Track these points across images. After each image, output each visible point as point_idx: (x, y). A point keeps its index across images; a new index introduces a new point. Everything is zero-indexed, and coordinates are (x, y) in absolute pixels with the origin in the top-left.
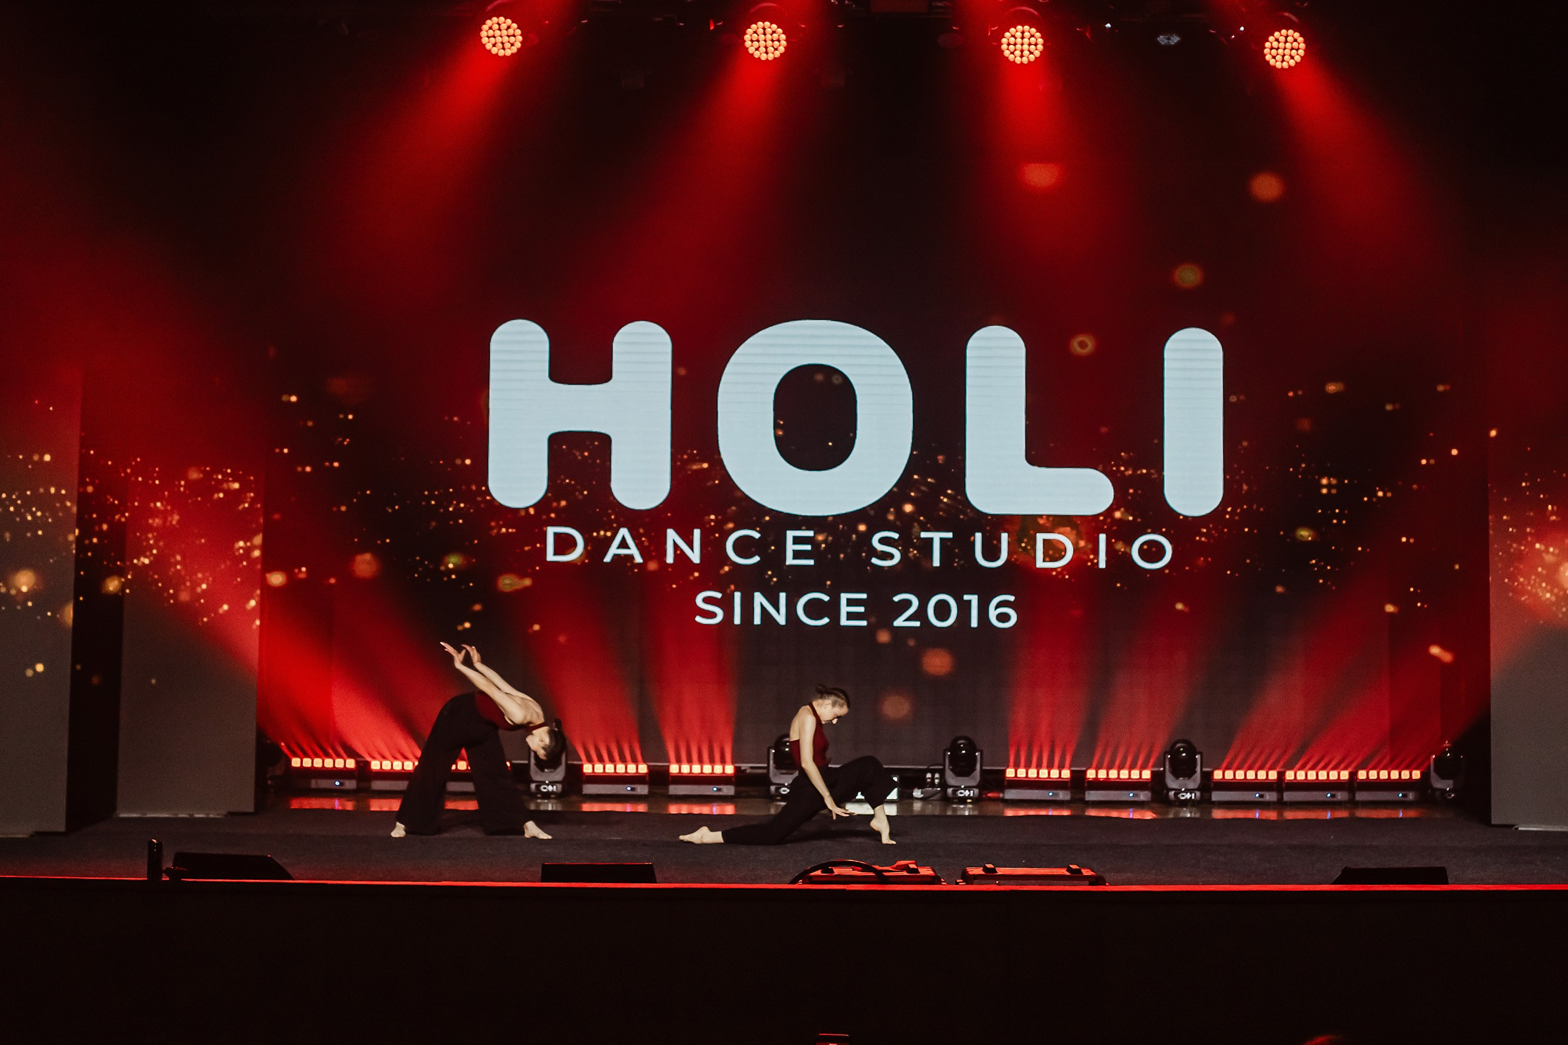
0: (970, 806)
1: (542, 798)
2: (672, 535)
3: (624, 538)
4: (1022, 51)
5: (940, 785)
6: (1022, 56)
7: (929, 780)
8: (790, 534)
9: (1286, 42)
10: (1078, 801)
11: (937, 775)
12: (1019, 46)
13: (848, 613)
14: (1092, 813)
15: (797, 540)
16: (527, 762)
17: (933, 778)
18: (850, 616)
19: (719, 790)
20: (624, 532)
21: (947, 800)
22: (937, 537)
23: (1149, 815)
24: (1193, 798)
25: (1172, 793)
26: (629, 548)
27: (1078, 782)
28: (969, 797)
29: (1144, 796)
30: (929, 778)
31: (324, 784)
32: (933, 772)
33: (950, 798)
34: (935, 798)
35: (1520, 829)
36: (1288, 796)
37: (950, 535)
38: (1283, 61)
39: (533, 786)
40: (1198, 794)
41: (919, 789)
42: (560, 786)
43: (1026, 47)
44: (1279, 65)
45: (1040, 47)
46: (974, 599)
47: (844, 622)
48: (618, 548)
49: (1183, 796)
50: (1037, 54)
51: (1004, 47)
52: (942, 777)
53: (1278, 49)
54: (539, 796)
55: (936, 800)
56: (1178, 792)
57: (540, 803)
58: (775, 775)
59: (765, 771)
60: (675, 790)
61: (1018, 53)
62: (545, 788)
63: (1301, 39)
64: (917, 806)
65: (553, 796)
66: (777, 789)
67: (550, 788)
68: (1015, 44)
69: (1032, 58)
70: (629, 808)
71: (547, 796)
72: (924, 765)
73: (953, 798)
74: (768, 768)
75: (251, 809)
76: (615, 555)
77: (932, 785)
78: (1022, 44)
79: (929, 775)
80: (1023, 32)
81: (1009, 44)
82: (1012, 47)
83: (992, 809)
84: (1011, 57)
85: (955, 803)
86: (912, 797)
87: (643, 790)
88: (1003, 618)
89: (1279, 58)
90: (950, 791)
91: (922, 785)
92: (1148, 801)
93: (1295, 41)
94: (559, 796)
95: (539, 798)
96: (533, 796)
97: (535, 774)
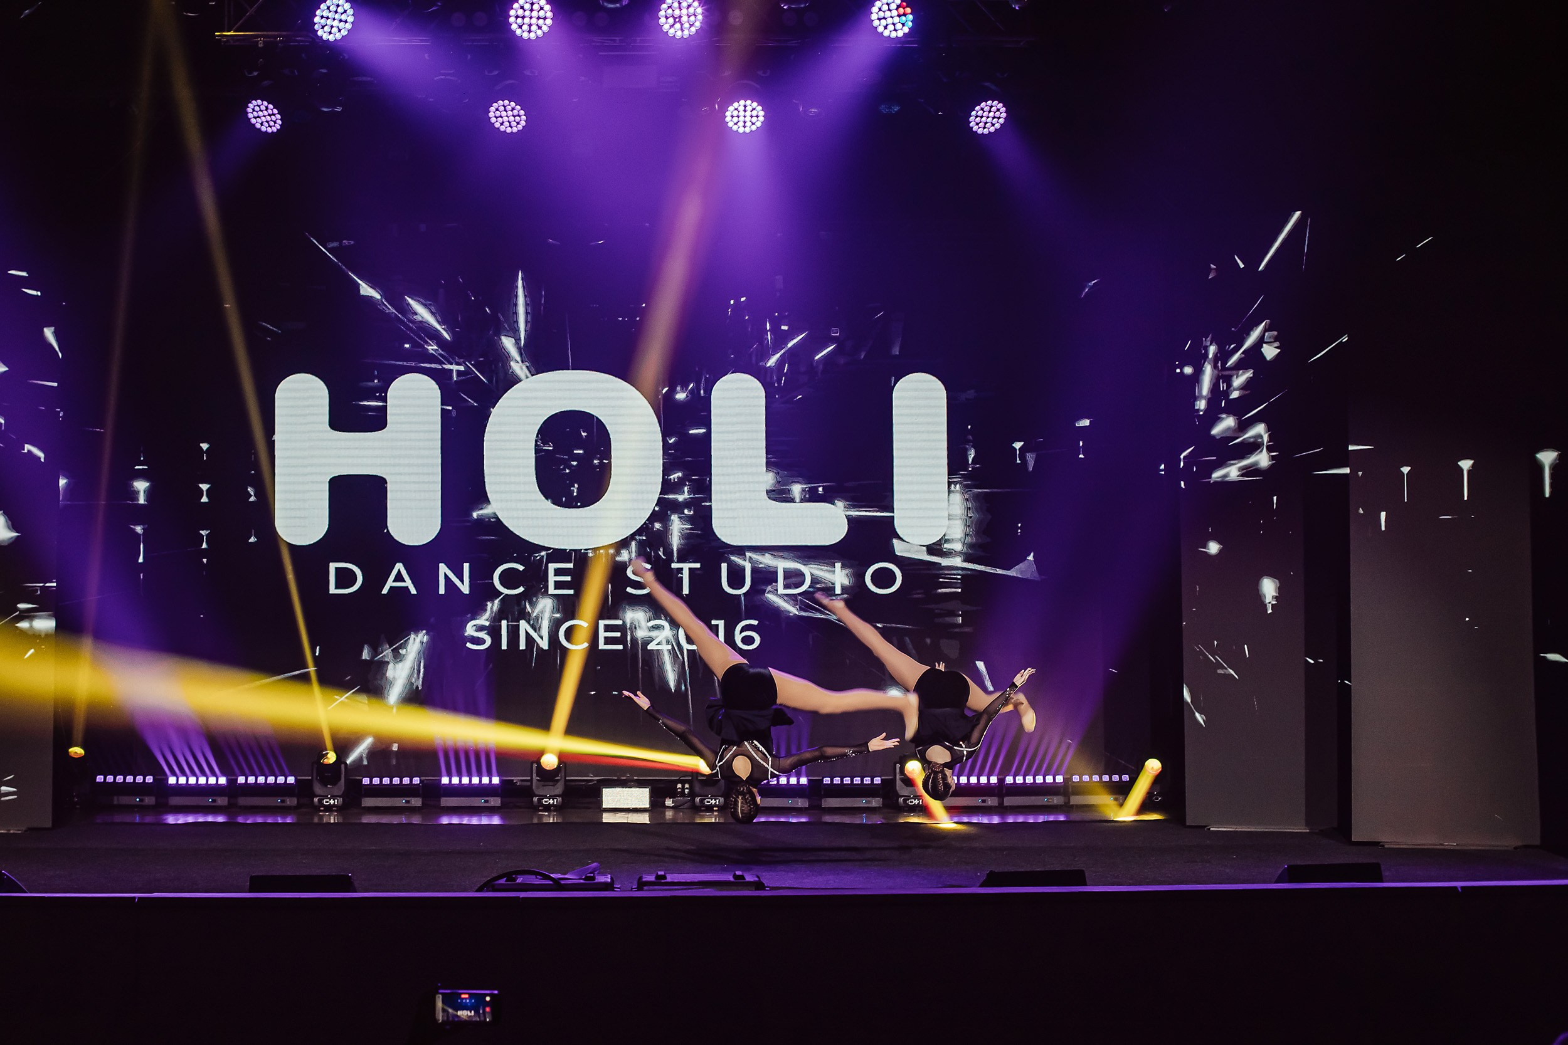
0: (716, 813)
1: (325, 811)
2: (443, 569)
3: (399, 571)
4: (745, 122)
5: (690, 794)
6: (744, 127)
7: (679, 790)
8: (552, 567)
9: (990, 111)
10: (815, 808)
11: (687, 786)
12: (742, 119)
13: (606, 638)
14: (828, 819)
15: (558, 572)
16: (310, 778)
17: (683, 788)
18: (608, 641)
19: (486, 801)
20: (399, 566)
21: (696, 809)
22: (686, 567)
23: (877, 820)
24: (921, 804)
25: (901, 800)
26: (404, 581)
27: (815, 791)
28: (715, 806)
29: (875, 802)
30: (679, 788)
31: (125, 800)
32: (683, 783)
33: (698, 807)
34: (686, 806)
35: (1211, 829)
36: (1007, 801)
37: (698, 565)
38: (984, 128)
39: (316, 800)
41: (670, 798)
42: (341, 800)
43: (748, 119)
44: (980, 131)
45: (761, 119)
46: (721, 624)
47: (602, 646)
48: (394, 581)
49: (911, 802)
50: (759, 124)
51: (728, 119)
52: (691, 788)
53: (982, 117)
54: (322, 809)
55: (686, 809)
56: (907, 798)
57: (323, 815)
58: (538, 788)
59: (529, 783)
60: (446, 802)
61: (741, 124)
62: (327, 802)
63: (1003, 109)
64: (669, 814)
65: (334, 809)
66: (540, 800)
67: (332, 802)
68: (738, 116)
69: (754, 128)
70: (404, 820)
71: (329, 808)
72: (676, 777)
73: (701, 807)
74: (531, 781)
75: (49, 824)
76: (391, 588)
77: (683, 794)
78: (745, 117)
79: (679, 786)
80: (745, 106)
81: (732, 117)
82: (735, 120)
84: (735, 128)
85: (703, 812)
86: (664, 806)
87: (416, 802)
88: (748, 640)
89: (981, 125)
90: (697, 799)
91: (673, 794)
92: (879, 807)
93: (998, 110)
94: (340, 809)
95: (322, 811)
96: (316, 809)
97: (318, 789)
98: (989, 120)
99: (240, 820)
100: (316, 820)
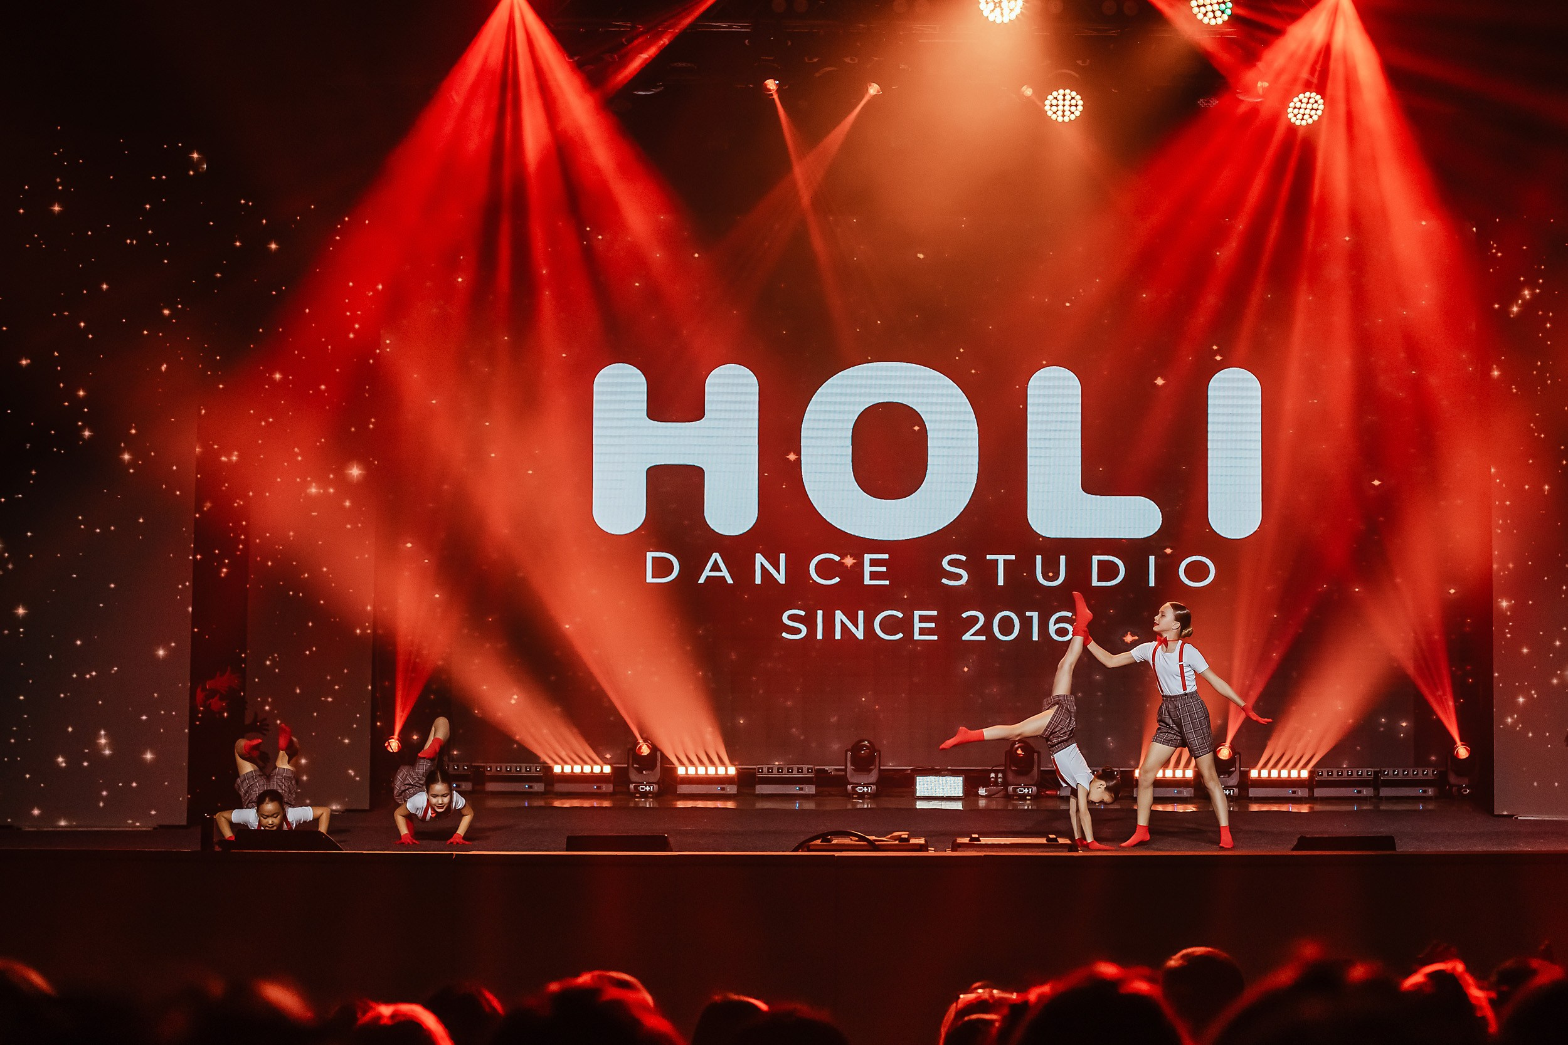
0: (1028, 802)
1: (640, 797)
2: (759, 558)
3: (716, 560)
4: (1064, 111)
5: (1002, 785)
6: (1063, 116)
7: (992, 779)
8: (868, 558)
9: (1308, 103)
10: (1127, 798)
11: (1000, 775)
12: (1061, 108)
13: (921, 629)
16: (626, 766)
17: (996, 778)
18: (922, 631)
19: (800, 790)
20: (716, 556)
21: (1008, 797)
22: (1001, 558)
23: (1191, 808)
24: (1232, 794)
27: (1127, 781)
28: (1028, 794)
29: (1187, 792)
30: (993, 777)
32: (996, 772)
33: (1011, 796)
34: (997, 796)
35: (1519, 818)
36: (1319, 792)
37: (1013, 557)
38: (1302, 119)
39: (632, 786)
40: (1236, 790)
41: (983, 788)
42: (656, 786)
43: (1067, 108)
44: (1298, 123)
45: (1080, 108)
46: (1035, 615)
47: (917, 637)
48: (710, 571)
50: (1078, 114)
51: (1047, 108)
52: (1004, 778)
53: (1300, 108)
54: (638, 795)
55: (999, 797)
57: (639, 801)
58: (852, 775)
59: (843, 773)
60: (761, 790)
61: (1060, 113)
62: (642, 788)
63: (1321, 101)
64: (982, 803)
65: (650, 795)
66: (854, 788)
67: (648, 788)
68: (1057, 106)
69: (1073, 117)
70: (719, 804)
71: (645, 795)
72: (990, 766)
73: (1014, 796)
74: (845, 770)
75: (364, 807)
76: (708, 577)
77: (996, 783)
78: (1064, 106)
79: (993, 775)
80: (1064, 95)
81: (1051, 105)
82: (1054, 109)
83: (1051, 804)
84: (1054, 117)
85: (1016, 800)
86: (977, 795)
87: (732, 790)
88: (1061, 632)
89: (1300, 116)
90: (1010, 789)
91: (986, 783)
92: (1191, 797)
93: (1316, 102)
94: (656, 796)
95: (637, 797)
96: (632, 795)
97: (634, 776)
98: (1307, 111)
99: (557, 804)
100: (632, 805)
